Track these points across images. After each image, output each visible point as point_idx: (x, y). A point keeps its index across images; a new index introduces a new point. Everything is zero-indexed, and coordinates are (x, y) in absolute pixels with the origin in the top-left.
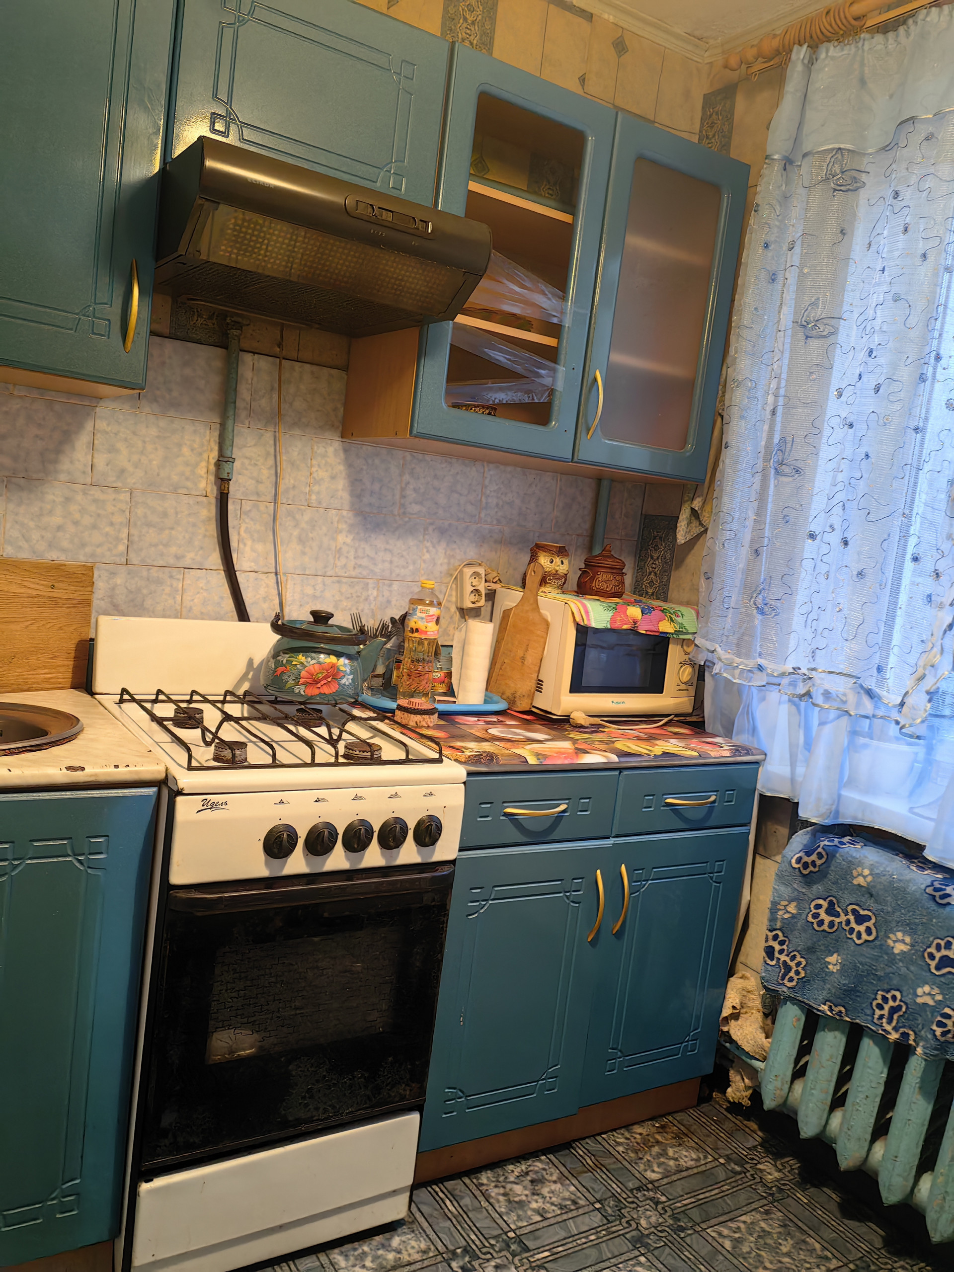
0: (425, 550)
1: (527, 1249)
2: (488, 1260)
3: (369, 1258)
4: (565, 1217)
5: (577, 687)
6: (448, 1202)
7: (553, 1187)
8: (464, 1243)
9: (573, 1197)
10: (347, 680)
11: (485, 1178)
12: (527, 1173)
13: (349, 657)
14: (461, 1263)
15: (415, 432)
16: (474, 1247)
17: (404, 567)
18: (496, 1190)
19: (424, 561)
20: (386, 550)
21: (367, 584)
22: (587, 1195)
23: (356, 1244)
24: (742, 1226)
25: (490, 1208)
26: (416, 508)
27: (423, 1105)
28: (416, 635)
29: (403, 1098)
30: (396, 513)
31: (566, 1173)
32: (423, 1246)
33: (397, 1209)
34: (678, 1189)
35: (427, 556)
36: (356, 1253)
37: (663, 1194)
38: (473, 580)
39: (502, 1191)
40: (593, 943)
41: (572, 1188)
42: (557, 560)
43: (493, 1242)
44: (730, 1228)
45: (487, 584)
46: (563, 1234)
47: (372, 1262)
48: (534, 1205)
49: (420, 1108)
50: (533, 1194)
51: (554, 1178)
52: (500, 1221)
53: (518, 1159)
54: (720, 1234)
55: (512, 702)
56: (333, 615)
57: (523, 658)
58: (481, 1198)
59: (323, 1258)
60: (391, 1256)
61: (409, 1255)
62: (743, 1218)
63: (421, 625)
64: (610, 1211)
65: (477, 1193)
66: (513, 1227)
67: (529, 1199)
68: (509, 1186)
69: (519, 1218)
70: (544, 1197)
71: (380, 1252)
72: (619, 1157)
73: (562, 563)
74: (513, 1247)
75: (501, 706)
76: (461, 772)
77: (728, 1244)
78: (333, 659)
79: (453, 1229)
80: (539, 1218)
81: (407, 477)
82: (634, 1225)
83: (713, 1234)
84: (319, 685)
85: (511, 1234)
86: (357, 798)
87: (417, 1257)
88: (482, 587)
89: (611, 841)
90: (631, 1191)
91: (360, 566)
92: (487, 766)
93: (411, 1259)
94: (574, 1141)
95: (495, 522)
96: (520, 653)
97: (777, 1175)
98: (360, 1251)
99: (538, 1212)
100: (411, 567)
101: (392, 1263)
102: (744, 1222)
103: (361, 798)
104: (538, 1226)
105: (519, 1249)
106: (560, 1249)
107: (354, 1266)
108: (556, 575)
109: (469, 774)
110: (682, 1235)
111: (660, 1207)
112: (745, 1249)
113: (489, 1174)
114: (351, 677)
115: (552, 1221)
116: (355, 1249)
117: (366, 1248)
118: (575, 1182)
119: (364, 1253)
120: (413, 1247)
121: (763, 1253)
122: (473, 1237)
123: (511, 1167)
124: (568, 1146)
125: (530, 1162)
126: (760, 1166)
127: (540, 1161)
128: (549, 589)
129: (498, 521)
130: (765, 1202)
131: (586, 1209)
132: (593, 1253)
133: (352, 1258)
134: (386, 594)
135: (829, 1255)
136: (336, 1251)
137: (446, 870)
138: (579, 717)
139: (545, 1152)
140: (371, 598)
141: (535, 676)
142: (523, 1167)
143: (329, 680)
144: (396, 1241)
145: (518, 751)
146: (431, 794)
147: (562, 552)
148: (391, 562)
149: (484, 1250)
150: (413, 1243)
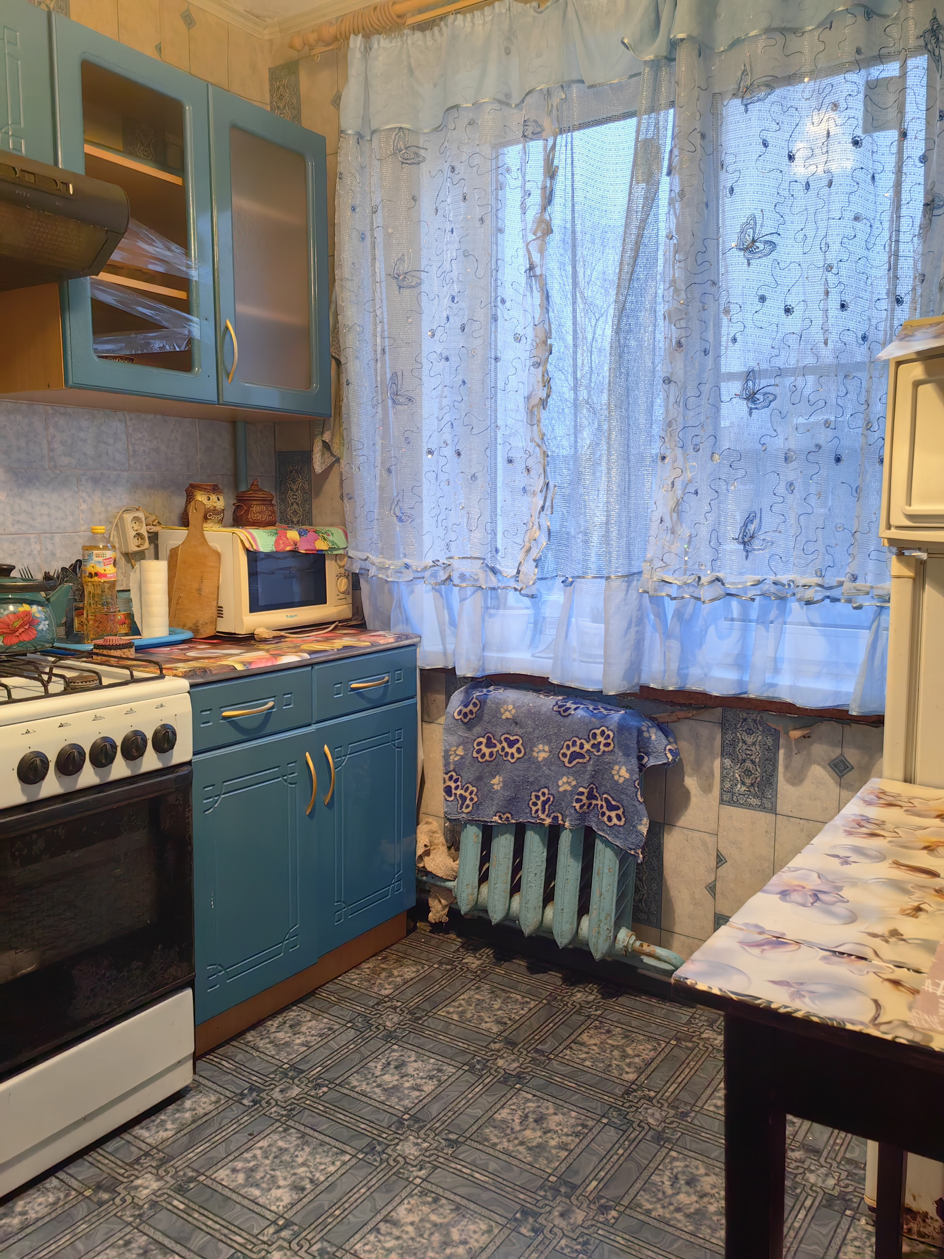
0: (81, 501)
1: (303, 1071)
2: (272, 1089)
3: (169, 1122)
4: (325, 1041)
5: (255, 607)
6: (224, 1063)
7: (310, 1024)
8: (249, 1085)
9: (328, 1026)
10: (43, 626)
11: (249, 1037)
12: (285, 1023)
13: (39, 603)
14: (251, 1099)
15: (70, 383)
16: (257, 1084)
17: (62, 519)
18: (262, 1042)
19: (82, 511)
20: (42, 504)
21: (29, 539)
22: (339, 1020)
23: (153, 1118)
24: (462, 1002)
25: (262, 1055)
26: (66, 460)
27: (194, 980)
28: (96, 579)
29: (175, 978)
30: (46, 467)
31: (317, 1012)
32: (213, 1099)
33: (183, 1077)
34: (409, 993)
35: (84, 506)
36: (156, 1123)
37: (398, 1001)
38: (134, 525)
39: (267, 1040)
40: (311, 815)
41: (325, 1020)
42: (214, 497)
43: (272, 1076)
44: (454, 1007)
45: (149, 527)
46: (328, 1052)
47: (173, 1123)
48: (298, 1041)
49: (191, 984)
50: (295, 1034)
51: (308, 1018)
52: (273, 1061)
53: (273, 1016)
54: (448, 1013)
55: (196, 630)
56: (14, 567)
57: (199, 590)
58: (252, 1051)
59: (127, 1136)
60: (188, 1115)
61: (204, 1109)
62: (462, 997)
63: (100, 569)
64: (360, 1025)
65: (247, 1049)
66: (285, 1061)
67: (293, 1038)
68: (272, 1036)
69: (289, 1054)
70: (304, 1034)
71: (177, 1115)
72: (357, 988)
73: (219, 499)
74: (290, 1074)
75: (188, 635)
76: (185, 683)
77: (455, 1017)
78: (26, 607)
79: (235, 1079)
80: (305, 1048)
81: (52, 430)
82: (382, 1028)
83: (443, 1014)
84: (17, 634)
85: (286, 1066)
86: (96, 718)
87: (212, 1107)
88: (144, 531)
89: (313, 728)
90: (373, 1007)
91: (18, 522)
92: (202, 677)
93: (207, 1111)
94: (316, 989)
95: (145, 468)
96: (195, 585)
97: (478, 962)
98: (159, 1120)
99: (303, 1045)
100: (70, 519)
101: (191, 1119)
102: (463, 999)
103: (101, 718)
104: (306, 1054)
105: (296, 1074)
106: (329, 1062)
107: (158, 1132)
108: (215, 511)
109: (192, 686)
110: (420, 1022)
111: (398, 1010)
112: (469, 1015)
113: (253, 1032)
114: (47, 622)
115: (316, 1046)
116: (154, 1121)
117: (163, 1117)
118: (326, 1015)
119: (162, 1121)
120: (205, 1103)
121: (482, 1014)
122: (255, 1078)
123: (270, 1023)
124: (312, 993)
125: (284, 1014)
126: (464, 961)
127: (293, 1011)
128: (211, 525)
129: (148, 468)
130: (475, 982)
131: (341, 1030)
132: (357, 1057)
133: (154, 1128)
134: (50, 546)
135: (528, 1000)
136: (137, 1127)
137: (184, 771)
138: (262, 632)
139: (295, 1003)
140: (35, 552)
141: (214, 603)
142: (280, 1019)
143: (27, 627)
144: (188, 1104)
145: (225, 662)
146: (162, 706)
147: (215, 489)
148: (49, 515)
149: (267, 1084)
150: (204, 1100)
